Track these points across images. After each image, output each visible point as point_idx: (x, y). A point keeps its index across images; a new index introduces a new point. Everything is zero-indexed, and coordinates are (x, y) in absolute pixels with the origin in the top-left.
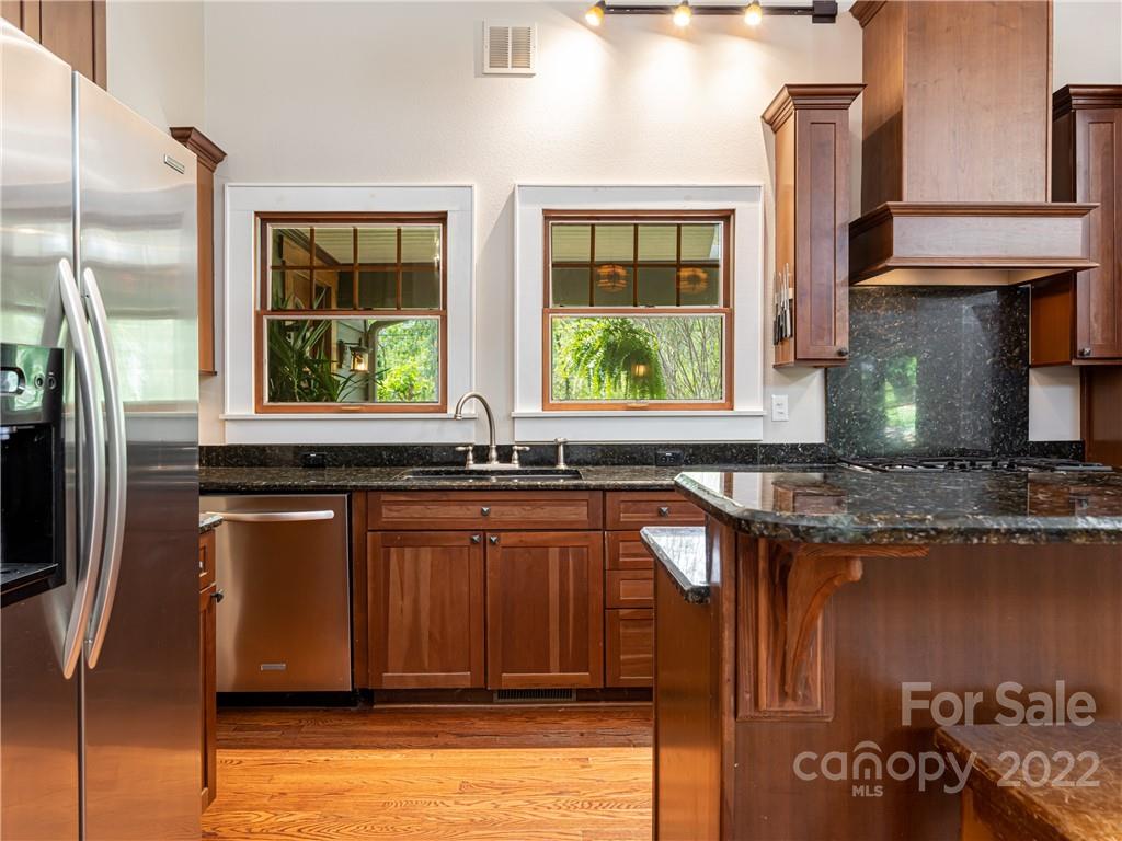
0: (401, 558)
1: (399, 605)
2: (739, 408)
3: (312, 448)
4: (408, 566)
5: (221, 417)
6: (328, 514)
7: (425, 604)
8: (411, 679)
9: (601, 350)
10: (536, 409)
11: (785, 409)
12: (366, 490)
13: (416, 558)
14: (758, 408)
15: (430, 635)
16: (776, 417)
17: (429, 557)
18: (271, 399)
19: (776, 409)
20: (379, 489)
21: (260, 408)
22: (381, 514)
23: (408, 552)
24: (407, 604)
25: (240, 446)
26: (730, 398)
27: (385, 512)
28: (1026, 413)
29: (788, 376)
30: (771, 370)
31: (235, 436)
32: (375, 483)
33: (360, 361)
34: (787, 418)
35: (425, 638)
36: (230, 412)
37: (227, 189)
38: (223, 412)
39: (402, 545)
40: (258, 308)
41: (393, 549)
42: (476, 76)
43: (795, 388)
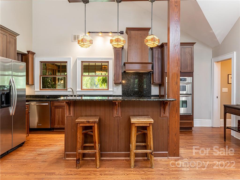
0: (57, 110)
1: (57, 116)
2: (109, 90)
3: (48, 95)
4: (58, 111)
5: (35, 91)
6: (47, 104)
7: (60, 117)
8: (58, 127)
9: (102, 80)
10: (80, 90)
11: (116, 90)
12: (52, 101)
13: (59, 110)
14: (112, 90)
15: (61, 121)
16: (115, 91)
17: (61, 110)
18: (43, 88)
19: (115, 90)
20: (54, 101)
21: (40, 89)
22: (54, 104)
23: (58, 109)
24: (58, 116)
25: (37, 95)
26: (108, 88)
27: (55, 104)
28: (151, 91)
29: (117, 85)
30: (114, 84)
31: (36, 94)
32: (53, 100)
33: (62, 81)
34: (116, 91)
35: (60, 121)
36: (36, 90)
37: (36, 58)
38: (35, 90)
39: (57, 108)
40: (40, 75)
41: (56, 109)
42: (72, 42)
43: (118, 87)
